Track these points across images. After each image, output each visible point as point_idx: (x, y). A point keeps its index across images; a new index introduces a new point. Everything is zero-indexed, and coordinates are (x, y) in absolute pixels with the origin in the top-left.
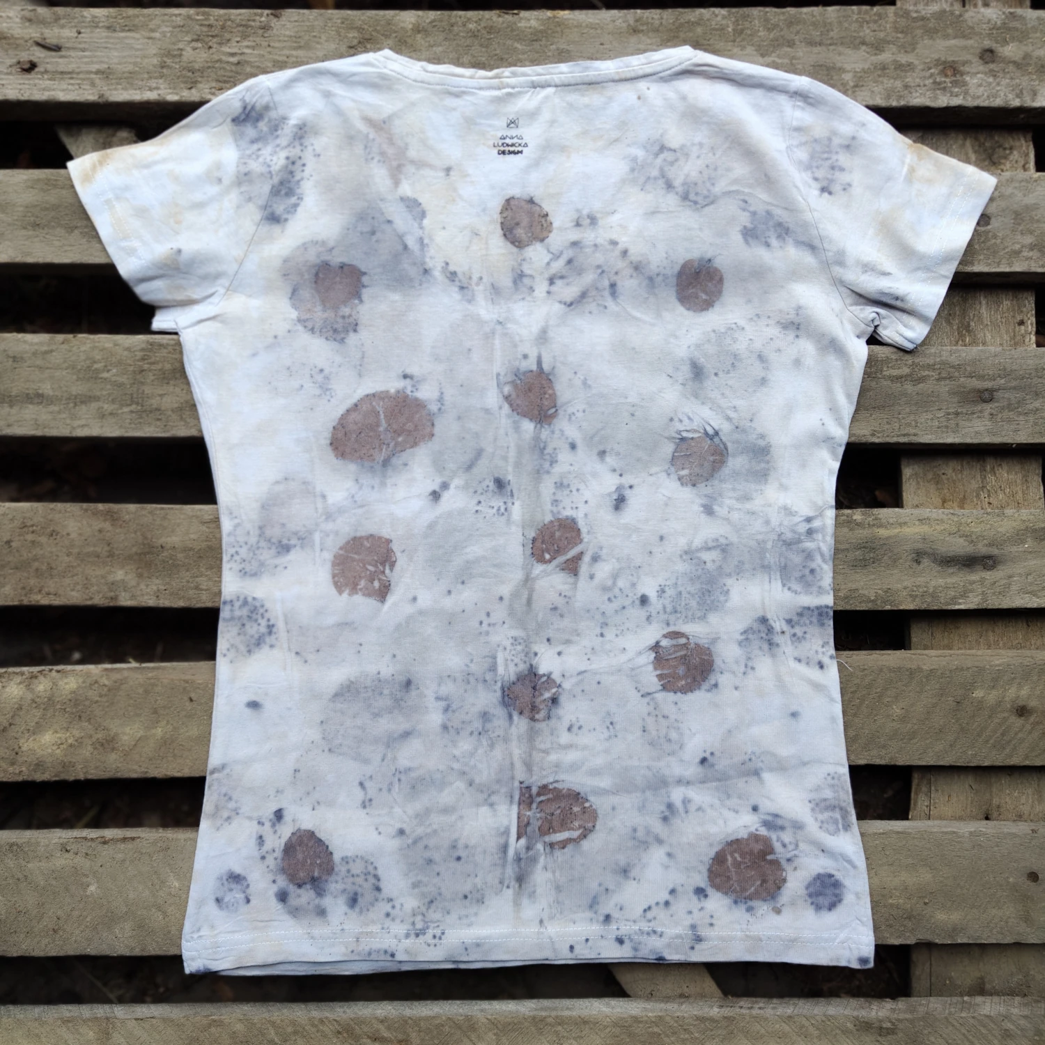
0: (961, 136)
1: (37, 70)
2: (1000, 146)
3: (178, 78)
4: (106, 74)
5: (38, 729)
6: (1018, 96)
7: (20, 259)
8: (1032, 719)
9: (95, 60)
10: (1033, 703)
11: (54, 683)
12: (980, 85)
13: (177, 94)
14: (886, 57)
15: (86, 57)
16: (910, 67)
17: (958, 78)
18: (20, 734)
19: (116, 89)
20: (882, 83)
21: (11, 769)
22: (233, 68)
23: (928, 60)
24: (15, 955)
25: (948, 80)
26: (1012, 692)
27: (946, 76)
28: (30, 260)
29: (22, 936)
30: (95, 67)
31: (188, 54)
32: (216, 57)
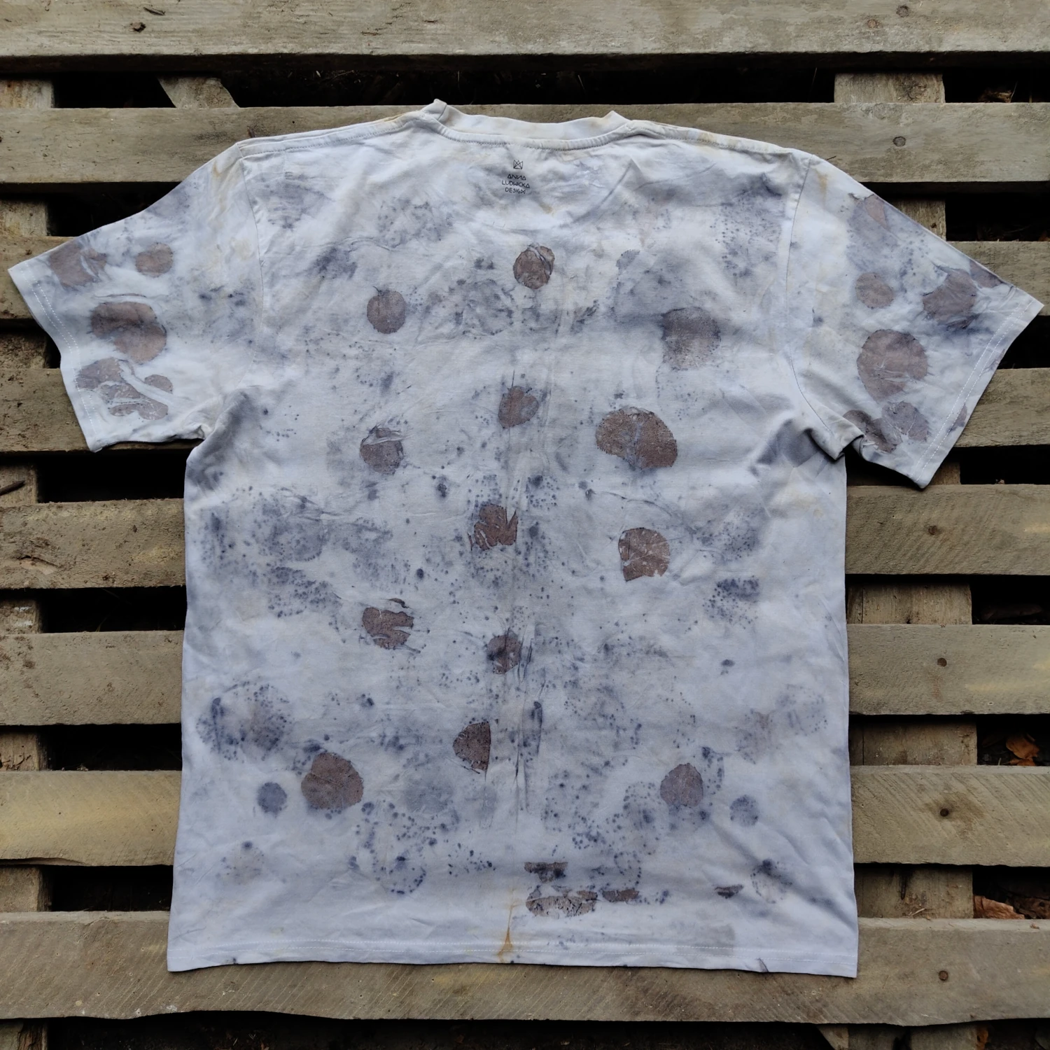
0: (884, 78)
1: (145, 30)
2: (916, 85)
3: (257, 35)
4: (200, 33)
5: (147, 545)
6: (927, 43)
7: (131, 179)
8: (941, 536)
9: (192, 21)
10: (941, 525)
11: (159, 509)
12: (897, 35)
13: (256, 48)
14: (821, 13)
15: (184, 19)
16: (840, 20)
17: (879, 28)
18: (132, 549)
19: (208, 44)
20: (818, 33)
21: (125, 577)
22: (301, 27)
23: (855, 15)
24: (129, 723)
25: (871, 31)
26: (924, 516)
27: (870, 27)
28: (140, 179)
29: (135, 708)
30: (191, 27)
31: (266, 15)
32: (286, 19)
